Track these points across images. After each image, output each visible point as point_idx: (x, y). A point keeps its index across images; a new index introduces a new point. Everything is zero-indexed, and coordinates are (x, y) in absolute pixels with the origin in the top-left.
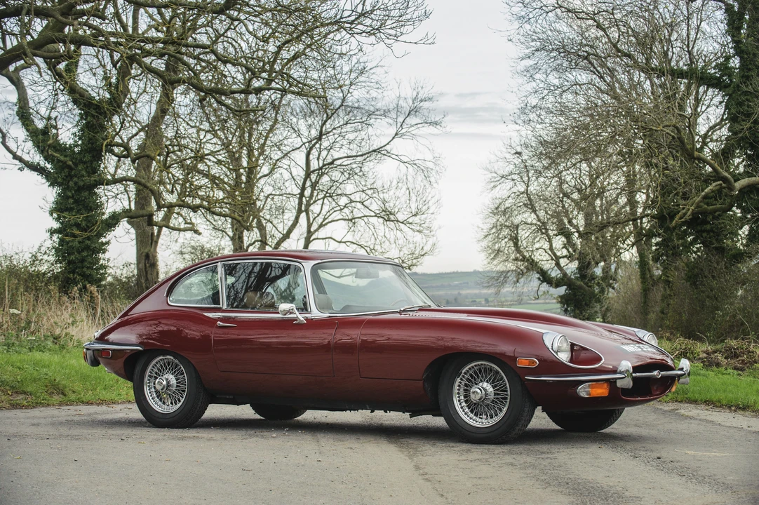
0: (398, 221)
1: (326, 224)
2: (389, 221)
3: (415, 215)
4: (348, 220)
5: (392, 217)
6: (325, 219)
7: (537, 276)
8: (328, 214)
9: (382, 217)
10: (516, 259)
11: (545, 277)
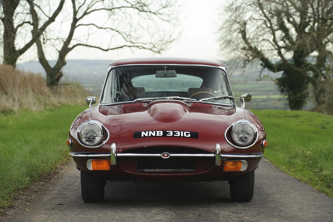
0: (150, 12)
1: (90, 12)
2: (143, 11)
3: (165, 7)
4: (109, 10)
5: (145, 8)
6: (88, 9)
7: (261, 62)
8: (92, 4)
9: (137, 8)
10: (244, 49)
11: (267, 64)
